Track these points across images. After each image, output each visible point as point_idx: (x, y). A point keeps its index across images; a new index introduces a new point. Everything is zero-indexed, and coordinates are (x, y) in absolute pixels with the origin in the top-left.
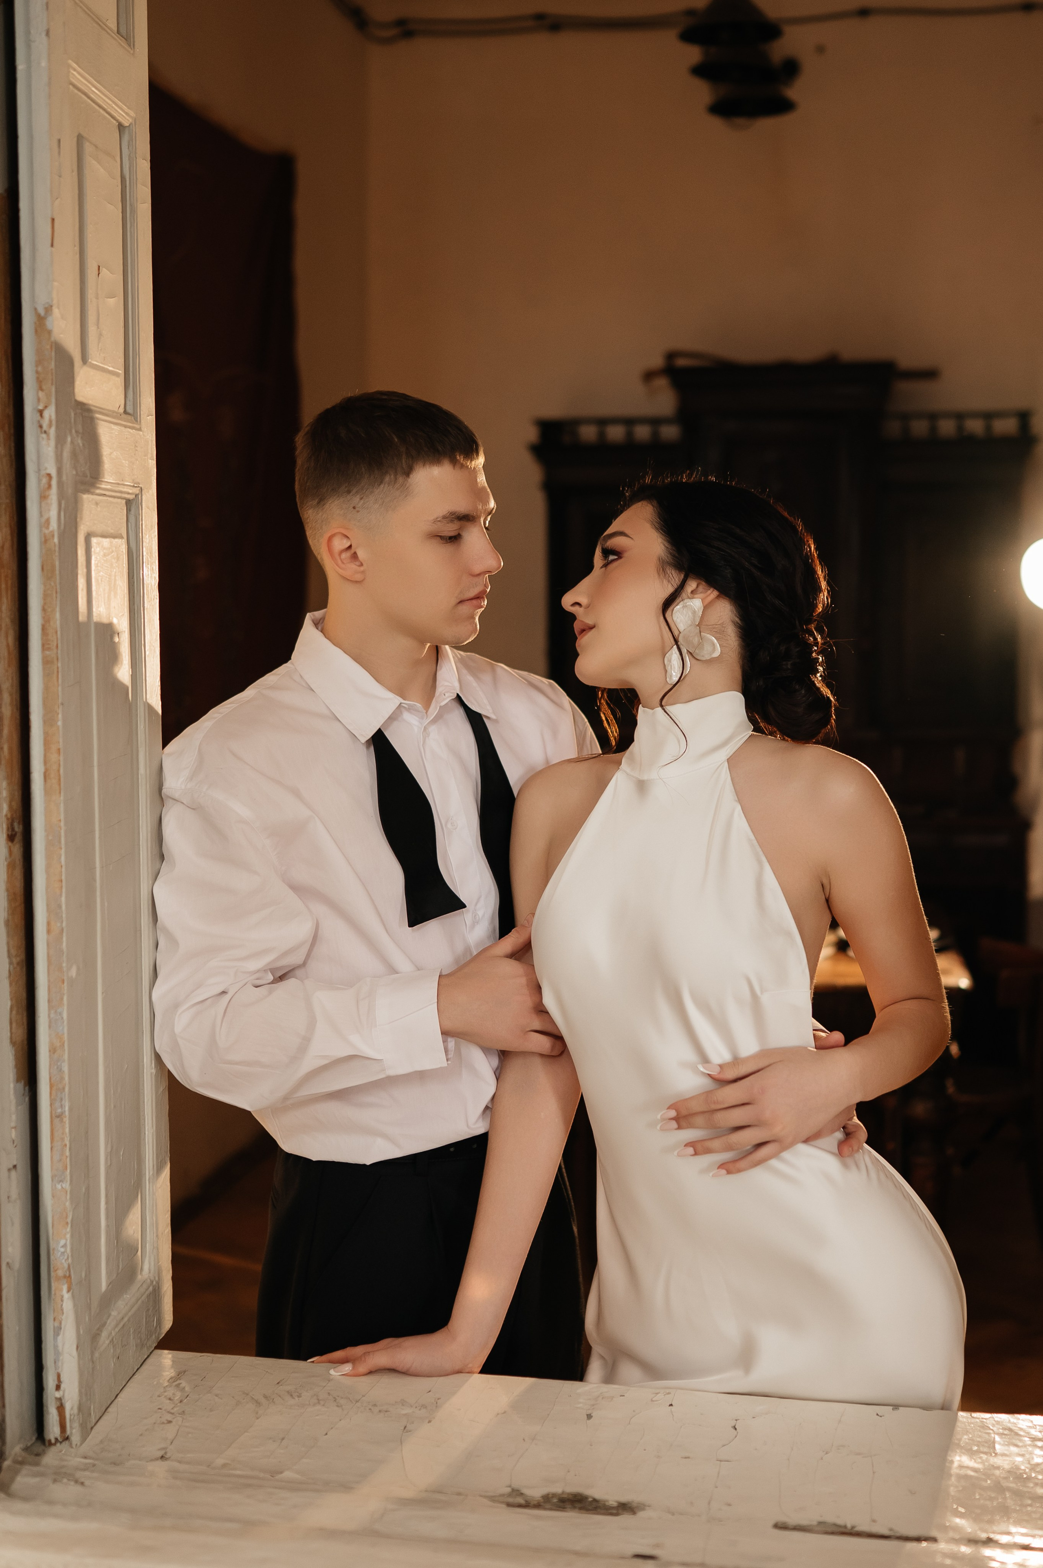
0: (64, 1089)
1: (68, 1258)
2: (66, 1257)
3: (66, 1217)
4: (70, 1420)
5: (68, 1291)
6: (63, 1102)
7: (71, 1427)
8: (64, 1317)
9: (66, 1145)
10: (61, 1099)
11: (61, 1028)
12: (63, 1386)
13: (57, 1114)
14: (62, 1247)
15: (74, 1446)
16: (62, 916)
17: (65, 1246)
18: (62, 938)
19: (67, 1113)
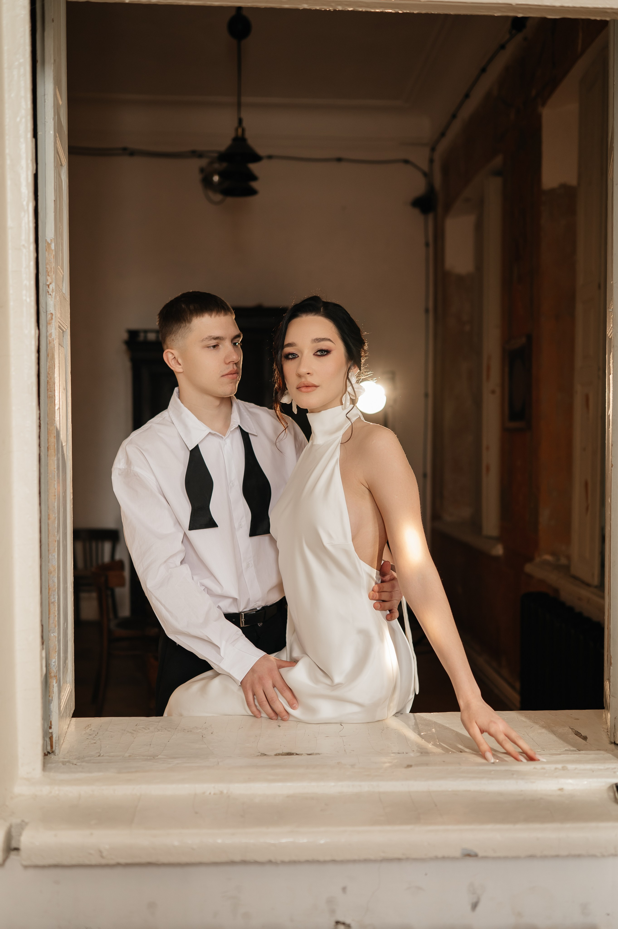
0: (55, 590)
1: (56, 667)
2: (55, 667)
3: (56, 649)
4: (55, 743)
5: (56, 683)
6: (55, 596)
7: (55, 746)
8: (54, 695)
9: (56, 616)
10: (54, 595)
11: (54, 562)
12: (52, 727)
13: (52, 602)
14: (54, 662)
15: (56, 755)
16: (55, 512)
17: (55, 662)
18: (55, 522)
19: (57, 601)
